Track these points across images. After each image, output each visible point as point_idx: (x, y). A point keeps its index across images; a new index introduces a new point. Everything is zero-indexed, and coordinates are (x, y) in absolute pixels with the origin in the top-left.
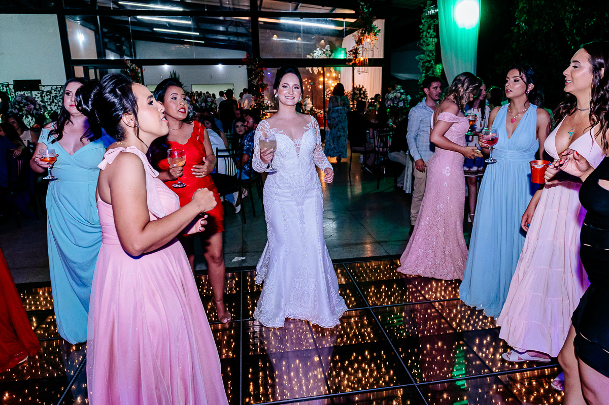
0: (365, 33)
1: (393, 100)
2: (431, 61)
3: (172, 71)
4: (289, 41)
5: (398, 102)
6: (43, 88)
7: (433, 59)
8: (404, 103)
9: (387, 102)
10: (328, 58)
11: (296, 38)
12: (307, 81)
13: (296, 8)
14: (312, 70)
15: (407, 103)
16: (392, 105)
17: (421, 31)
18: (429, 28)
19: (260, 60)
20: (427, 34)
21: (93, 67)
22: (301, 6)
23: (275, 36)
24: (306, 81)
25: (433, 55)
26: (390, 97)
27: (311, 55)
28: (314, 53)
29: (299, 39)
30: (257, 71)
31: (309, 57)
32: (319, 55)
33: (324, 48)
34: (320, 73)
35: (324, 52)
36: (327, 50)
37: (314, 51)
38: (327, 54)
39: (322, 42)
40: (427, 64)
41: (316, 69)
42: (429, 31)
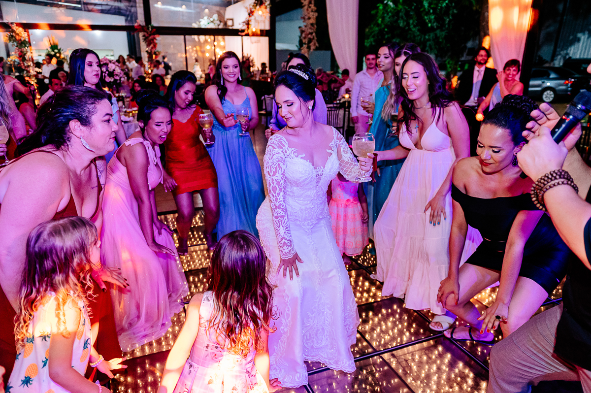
0: (256, 6)
4: (173, 8)
7: (314, 32)
10: (217, 27)
11: (181, 6)
12: (192, 49)
14: (199, 39)
17: (303, 5)
19: (153, 27)
20: (309, 8)
23: (159, 3)
25: (314, 27)
27: (196, 23)
28: (200, 22)
29: (184, 7)
30: (150, 38)
31: (195, 26)
32: (206, 23)
33: (211, 17)
34: (206, 41)
35: (212, 22)
36: (214, 20)
37: (201, 20)
38: (214, 24)
39: (207, 11)
40: (310, 36)
41: (202, 38)
42: (310, 5)
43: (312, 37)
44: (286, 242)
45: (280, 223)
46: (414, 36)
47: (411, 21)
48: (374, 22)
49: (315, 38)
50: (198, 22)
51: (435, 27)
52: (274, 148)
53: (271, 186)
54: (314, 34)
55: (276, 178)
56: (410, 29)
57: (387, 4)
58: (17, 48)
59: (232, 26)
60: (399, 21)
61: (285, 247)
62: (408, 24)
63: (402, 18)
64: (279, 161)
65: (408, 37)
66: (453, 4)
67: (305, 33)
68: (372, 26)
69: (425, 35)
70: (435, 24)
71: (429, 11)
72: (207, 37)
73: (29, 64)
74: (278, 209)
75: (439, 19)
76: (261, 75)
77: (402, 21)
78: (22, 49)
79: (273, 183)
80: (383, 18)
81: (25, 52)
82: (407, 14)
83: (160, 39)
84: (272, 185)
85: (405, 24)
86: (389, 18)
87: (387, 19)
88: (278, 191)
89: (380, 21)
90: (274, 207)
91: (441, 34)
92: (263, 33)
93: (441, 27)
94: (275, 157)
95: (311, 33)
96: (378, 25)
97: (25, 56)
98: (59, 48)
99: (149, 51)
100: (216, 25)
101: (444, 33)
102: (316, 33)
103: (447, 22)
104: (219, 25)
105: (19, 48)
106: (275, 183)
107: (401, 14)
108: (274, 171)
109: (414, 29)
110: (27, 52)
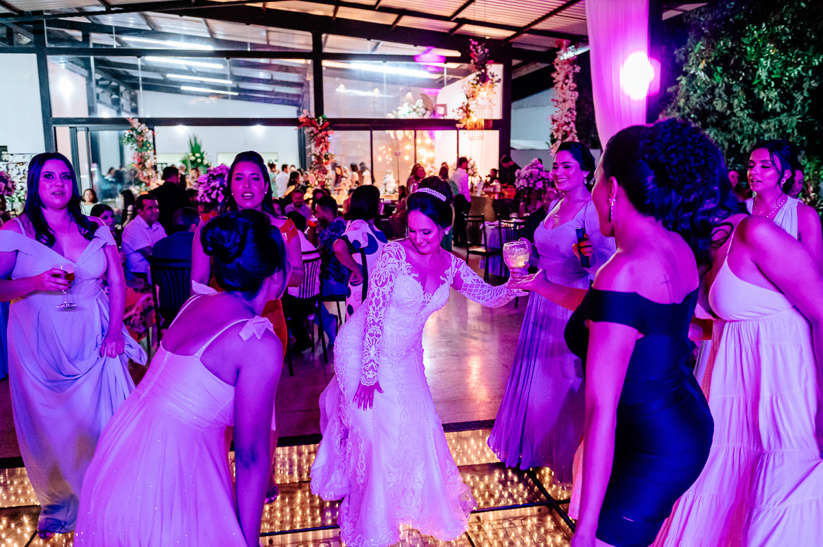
1: (527, 179)
2: (569, 123)
3: (191, 135)
5: (535, 182)
6: (10, 158)
7: (573, 121)
8: (544, 183)
9: (519, 181)
10: (421, 118)
11: (372, 89)
12: (386, 149)
13: (375, 48)
14: (395, 134)
15: (548, 183)
16: (525, 186)
17: (554, 81)
18: (567, 77)
19: (326, 120)
20: (564, 86)
21: (84, 128)
22: (382, 46)
23: (341, 86)
24: (383, 149)
25: (573, 114)
26: (523, 175)
27: (393, 113)
28: (398, 111)
29: (376, 90)
30: (320, 135)
31: (391, 116)
32: (406, 113)
33: (414, 104)
34: (406, 139)
35: (415, 110)
36: (418, 107)
37: (399, 108)
38: (418, 113)
39: (409, 95)
40: (565, 128)
41: (400, 133)
42: (567, 81)
43: (568, 129)
44: (374, 365)
45: (374, 342)
46: (742, 126)
47: (736, 102)
48: (673, 104)
49: (575, 131)
50: (394, 112)
51: (778, 110)
52: (390, 256)
53: (374, 298)
54: (572, 125)
55: (383, 290)
56: (733, 114)
57: (694, 76)
58: (137, 152)
59: (443, 115)
60: (715, 102)
61: (371, 372)
62: (730, 107)
63: (720, 96)
64: (392, 272)
65: (732, 126)
66: (810, 72)
67: (558, 123)
68: (669, 110)
69: (761, 122)
70: (778, 105)
71: (770, 84)
72: (407, 132)
73: (150, 174)
74: (376, 326)
75: (787, 97)
76: (485, 189)
77: (720, 102)
78: (143, 153)
79: (378, 295)
80: (688, 98)
81: (146, 158)
82: (729, 90)
83: (335, 137)
84: (376, 296)
85: (725, 106)
86: (698, 97)
87: (694, 99)
88: (381, 305)
89: (682, 103)
90: (372, 322)
91: (791, 122)
92: (490, 125)
93: (789, 110)
94: (389, 266)
95: (568, 124)
96: (679, 109)
97: (146, 164)
98: (202, 151)
99: (318, 154)
100: (420, 114)
101: (795, 120)
102: (576, 123)
103: (799, 101)
104: (424, 115)
105: (139, 152)
106: (381, 295)
107: (717, 90)
108: (384, 281)
109: (741, 114)
110: (149, 157)
